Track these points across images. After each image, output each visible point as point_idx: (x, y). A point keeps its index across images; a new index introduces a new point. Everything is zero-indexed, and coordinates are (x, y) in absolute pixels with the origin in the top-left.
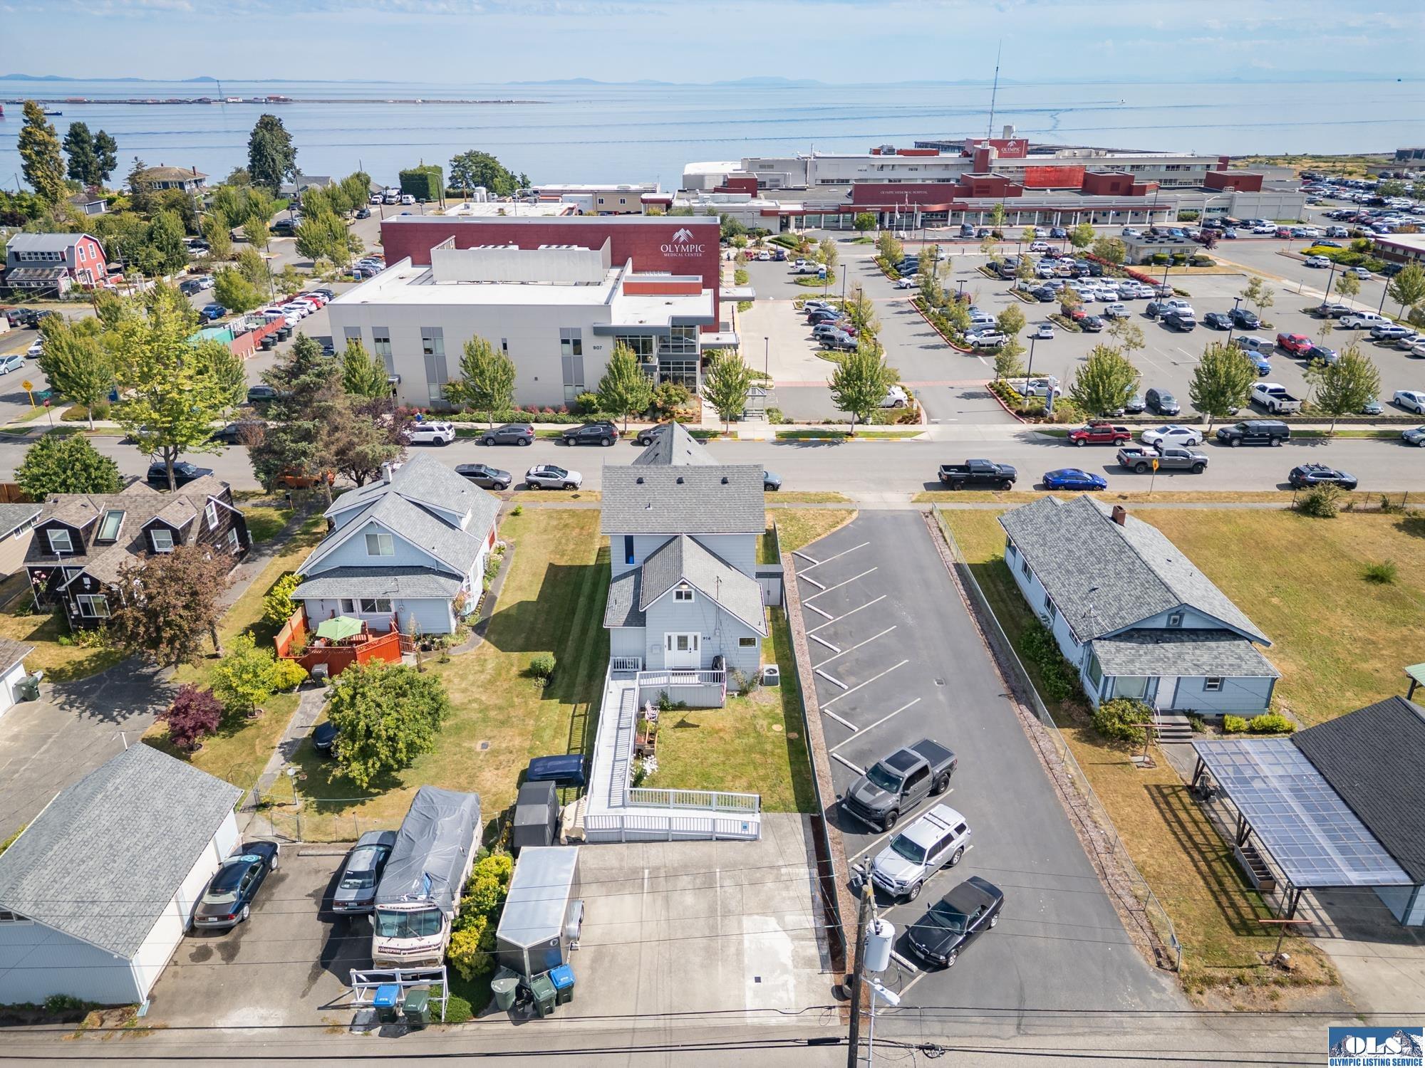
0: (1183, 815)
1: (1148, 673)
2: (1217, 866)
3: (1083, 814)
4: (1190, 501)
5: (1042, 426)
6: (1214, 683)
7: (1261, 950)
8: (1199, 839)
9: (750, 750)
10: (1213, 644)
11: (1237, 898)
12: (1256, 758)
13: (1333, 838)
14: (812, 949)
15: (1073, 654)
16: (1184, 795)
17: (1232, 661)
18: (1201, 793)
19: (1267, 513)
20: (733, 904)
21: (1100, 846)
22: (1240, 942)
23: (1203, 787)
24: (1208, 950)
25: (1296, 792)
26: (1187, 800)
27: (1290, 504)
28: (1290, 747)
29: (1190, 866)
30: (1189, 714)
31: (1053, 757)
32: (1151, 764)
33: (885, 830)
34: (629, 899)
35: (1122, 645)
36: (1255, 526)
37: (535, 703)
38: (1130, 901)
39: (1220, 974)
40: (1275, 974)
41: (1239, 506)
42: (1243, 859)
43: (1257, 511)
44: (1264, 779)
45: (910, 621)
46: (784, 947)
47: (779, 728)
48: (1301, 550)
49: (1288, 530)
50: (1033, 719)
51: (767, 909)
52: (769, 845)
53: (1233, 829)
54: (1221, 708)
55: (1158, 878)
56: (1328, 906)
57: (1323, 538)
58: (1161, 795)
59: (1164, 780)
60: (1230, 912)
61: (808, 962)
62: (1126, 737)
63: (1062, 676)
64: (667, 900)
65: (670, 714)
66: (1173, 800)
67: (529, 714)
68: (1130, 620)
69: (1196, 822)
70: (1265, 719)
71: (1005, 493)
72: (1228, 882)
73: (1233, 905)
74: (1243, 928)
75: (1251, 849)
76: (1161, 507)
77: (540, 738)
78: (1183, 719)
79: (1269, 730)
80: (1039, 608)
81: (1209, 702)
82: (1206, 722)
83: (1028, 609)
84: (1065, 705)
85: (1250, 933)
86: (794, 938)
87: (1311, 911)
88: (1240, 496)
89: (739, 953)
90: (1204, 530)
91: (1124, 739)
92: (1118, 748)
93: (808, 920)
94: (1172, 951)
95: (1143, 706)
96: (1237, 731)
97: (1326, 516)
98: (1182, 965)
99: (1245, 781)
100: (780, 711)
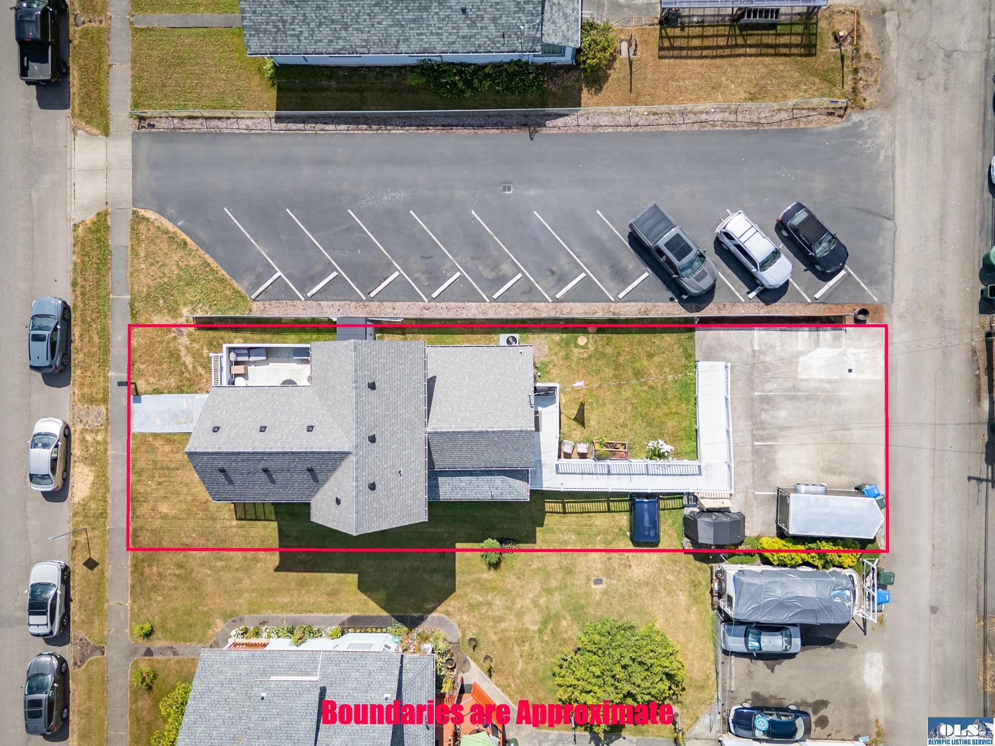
0: (696, 42)
3: (693, 118)
7: (828, 46)
8: (721, 41)
11: (781, 40)
14: (827, 335)
16: (671, 32)
20: (788, 384)
21: (729, 117)
22: (821, 56)
24: (828, 80)
26: (677, 32)
29: (750, 60)
31: (621, 120)
34: (781, 455)
38: (784, 115)
39: (849, 81)
46: (826, 352)
47: (582, 339)
50: (566, 120)
51: (792, 361)
55: (760, 87)
58: (671, 50)
59: (652, 41)
60: (794, 51)
61: (836, 338)
64: (783, 428)
66: (676, 43)
72: (768, 40)
73: (788, 46)
74: (809, 48)
85: (813, 46)
86: (817, 346)
89: (829, 381)
93: (802, 337)
100: (560, 337)
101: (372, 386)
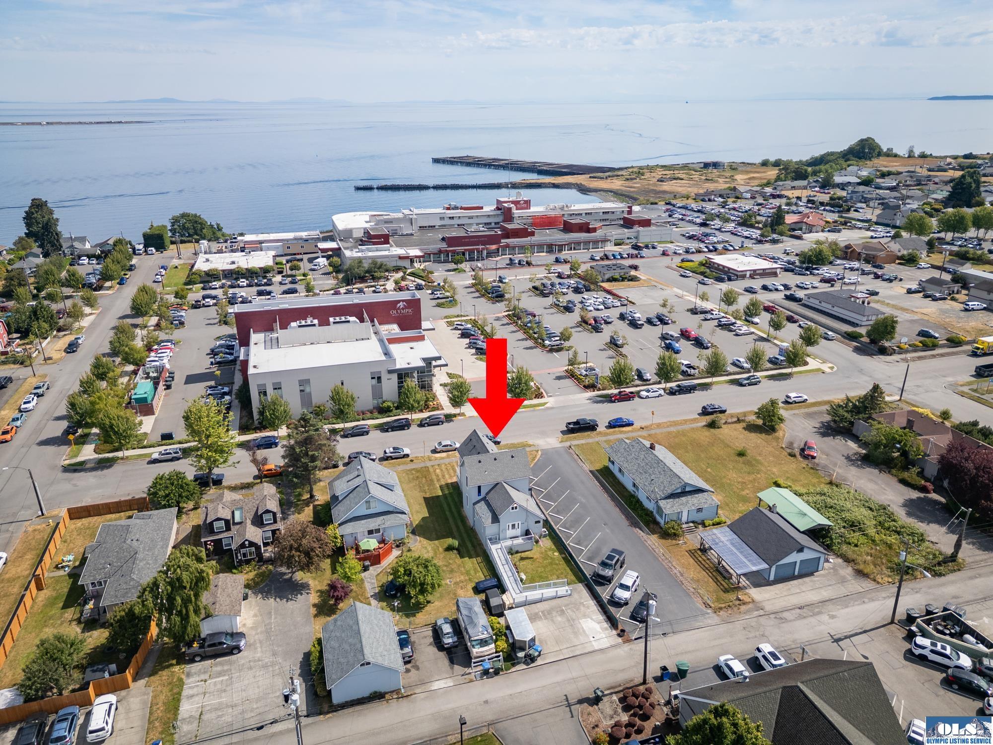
0: (700, 559)
1: (679, 510)
2: (714, 573)
3: (670, 565)
4: (668, 427)
5: (597, 393)
6: (700, 510)
7: (732, 596)
8: (707, 566)
9: (551, 564)
10: (697, 495)
11: (722, 582)
12: (719, 535)
13: (746, 558)
14: (606, 625)
15: (650, 506)
16: (698, 552)
17: (704, 501)
18: (704, 550)
19: (697, 429)
20: (574, 617)
21: (678, 575)
22: (726, 595)
23: (704, 548)
24: (718, 600)
25: (732, 544)
26: (700, 553)
27: (704, 423)
28: (728, 529)
29: (706, 575)
30: (693, 522)
31: (654, 547)
32: (685, 543)
33: (610, 583)
34: (539, 623)
35: (668, 500)
36: (695, 436)
37: (459, 561)
38: (693, 590)
39: (723, 606)
40: (738, 602)
41: (686, 427)
42: (721, 570)
43: (693, 429)
44: (723, 542)
45: (583, 501)
46: (597, 627)
47: (556, 554)
48: (713, 445)
49: (706, 437)
50: (642, 534)
51: (585, 616)
52: (576, 596)
53: (716, 561)
54: (703, 518)
55: (698, 581)
56: (748, 579)
57: (719, 438)
58: (692, 553)
59: (691, 548)
60: (722, 587)
61: (606, 629)
62: (675, 535)
63: (647, 515)
64: (552, 620)
65: (516, 555)
66: (696, 554)
67: (459, 566)
68: (670, 491)
69: (704, 560)
70: (717, 520)
71: (595, 432)
72: (719, 578)
73: (721, 584)
74: (726, 591)
75: (723, 566)
76: (658, 431)
77: (470, 574)
78: (692, 525)
79: (719, 524)
80: (630, 488)
81: (698, 517)
82: (699, 524)
83: (624, 487)
84: (652, 526)
85: (728, 592)
86: (598, 623)
87: (744, 582)
88: (686, 421)
89: (584, 631)
90: (677, 440)
91: (675, 536)
92: (674, 539)
93: (601, 617)
94: (709, 602)
95: (678, 522)
96: (709, 526)
97: (718, 428)
98: (712, 605)
99: (717, 544)
100: (553, 547)
101: (512, 457)
